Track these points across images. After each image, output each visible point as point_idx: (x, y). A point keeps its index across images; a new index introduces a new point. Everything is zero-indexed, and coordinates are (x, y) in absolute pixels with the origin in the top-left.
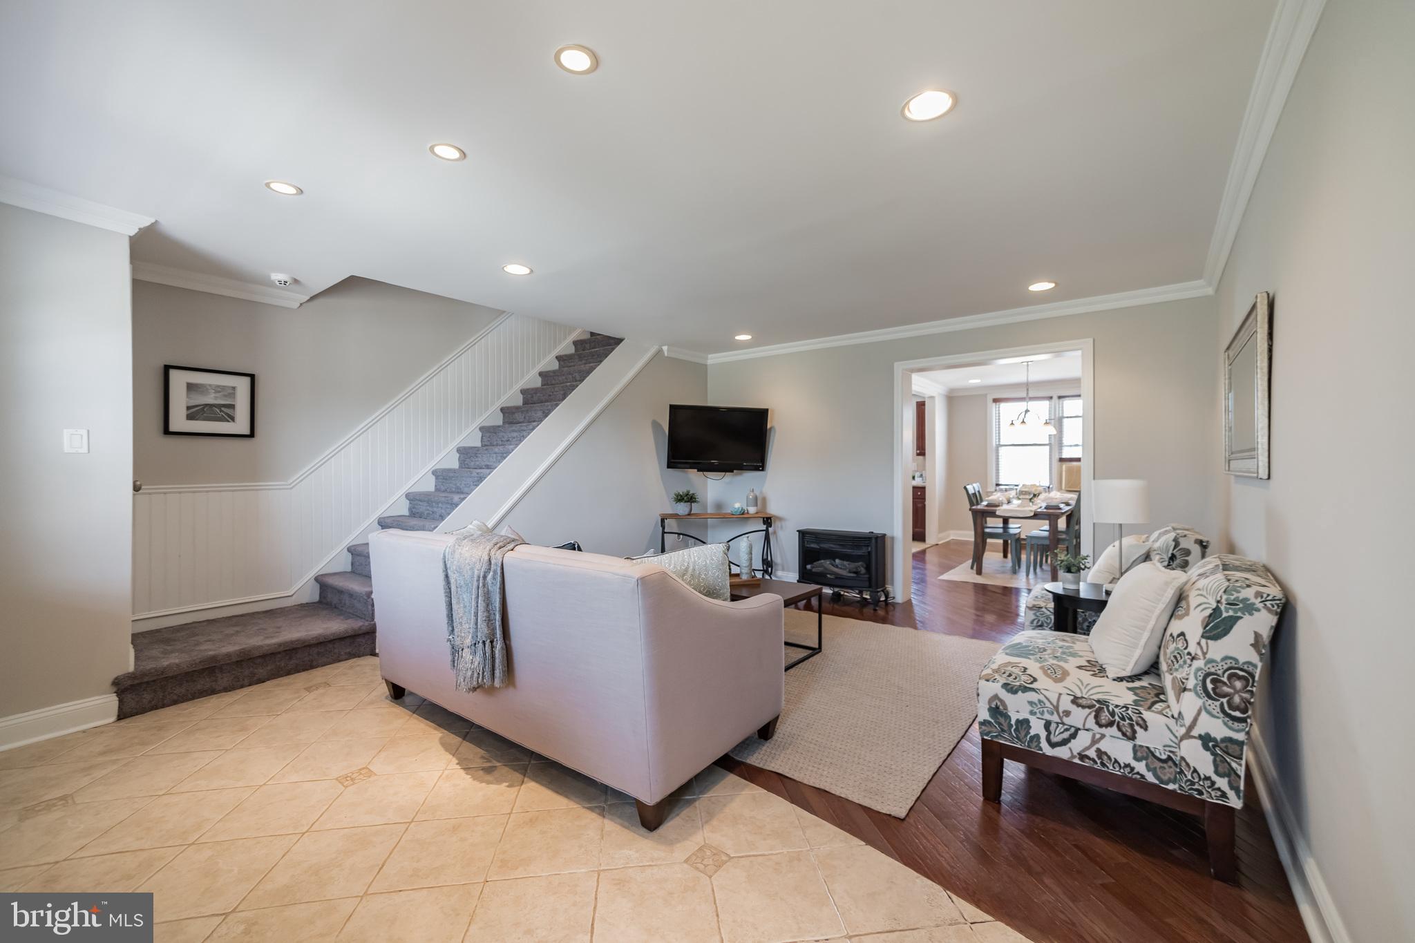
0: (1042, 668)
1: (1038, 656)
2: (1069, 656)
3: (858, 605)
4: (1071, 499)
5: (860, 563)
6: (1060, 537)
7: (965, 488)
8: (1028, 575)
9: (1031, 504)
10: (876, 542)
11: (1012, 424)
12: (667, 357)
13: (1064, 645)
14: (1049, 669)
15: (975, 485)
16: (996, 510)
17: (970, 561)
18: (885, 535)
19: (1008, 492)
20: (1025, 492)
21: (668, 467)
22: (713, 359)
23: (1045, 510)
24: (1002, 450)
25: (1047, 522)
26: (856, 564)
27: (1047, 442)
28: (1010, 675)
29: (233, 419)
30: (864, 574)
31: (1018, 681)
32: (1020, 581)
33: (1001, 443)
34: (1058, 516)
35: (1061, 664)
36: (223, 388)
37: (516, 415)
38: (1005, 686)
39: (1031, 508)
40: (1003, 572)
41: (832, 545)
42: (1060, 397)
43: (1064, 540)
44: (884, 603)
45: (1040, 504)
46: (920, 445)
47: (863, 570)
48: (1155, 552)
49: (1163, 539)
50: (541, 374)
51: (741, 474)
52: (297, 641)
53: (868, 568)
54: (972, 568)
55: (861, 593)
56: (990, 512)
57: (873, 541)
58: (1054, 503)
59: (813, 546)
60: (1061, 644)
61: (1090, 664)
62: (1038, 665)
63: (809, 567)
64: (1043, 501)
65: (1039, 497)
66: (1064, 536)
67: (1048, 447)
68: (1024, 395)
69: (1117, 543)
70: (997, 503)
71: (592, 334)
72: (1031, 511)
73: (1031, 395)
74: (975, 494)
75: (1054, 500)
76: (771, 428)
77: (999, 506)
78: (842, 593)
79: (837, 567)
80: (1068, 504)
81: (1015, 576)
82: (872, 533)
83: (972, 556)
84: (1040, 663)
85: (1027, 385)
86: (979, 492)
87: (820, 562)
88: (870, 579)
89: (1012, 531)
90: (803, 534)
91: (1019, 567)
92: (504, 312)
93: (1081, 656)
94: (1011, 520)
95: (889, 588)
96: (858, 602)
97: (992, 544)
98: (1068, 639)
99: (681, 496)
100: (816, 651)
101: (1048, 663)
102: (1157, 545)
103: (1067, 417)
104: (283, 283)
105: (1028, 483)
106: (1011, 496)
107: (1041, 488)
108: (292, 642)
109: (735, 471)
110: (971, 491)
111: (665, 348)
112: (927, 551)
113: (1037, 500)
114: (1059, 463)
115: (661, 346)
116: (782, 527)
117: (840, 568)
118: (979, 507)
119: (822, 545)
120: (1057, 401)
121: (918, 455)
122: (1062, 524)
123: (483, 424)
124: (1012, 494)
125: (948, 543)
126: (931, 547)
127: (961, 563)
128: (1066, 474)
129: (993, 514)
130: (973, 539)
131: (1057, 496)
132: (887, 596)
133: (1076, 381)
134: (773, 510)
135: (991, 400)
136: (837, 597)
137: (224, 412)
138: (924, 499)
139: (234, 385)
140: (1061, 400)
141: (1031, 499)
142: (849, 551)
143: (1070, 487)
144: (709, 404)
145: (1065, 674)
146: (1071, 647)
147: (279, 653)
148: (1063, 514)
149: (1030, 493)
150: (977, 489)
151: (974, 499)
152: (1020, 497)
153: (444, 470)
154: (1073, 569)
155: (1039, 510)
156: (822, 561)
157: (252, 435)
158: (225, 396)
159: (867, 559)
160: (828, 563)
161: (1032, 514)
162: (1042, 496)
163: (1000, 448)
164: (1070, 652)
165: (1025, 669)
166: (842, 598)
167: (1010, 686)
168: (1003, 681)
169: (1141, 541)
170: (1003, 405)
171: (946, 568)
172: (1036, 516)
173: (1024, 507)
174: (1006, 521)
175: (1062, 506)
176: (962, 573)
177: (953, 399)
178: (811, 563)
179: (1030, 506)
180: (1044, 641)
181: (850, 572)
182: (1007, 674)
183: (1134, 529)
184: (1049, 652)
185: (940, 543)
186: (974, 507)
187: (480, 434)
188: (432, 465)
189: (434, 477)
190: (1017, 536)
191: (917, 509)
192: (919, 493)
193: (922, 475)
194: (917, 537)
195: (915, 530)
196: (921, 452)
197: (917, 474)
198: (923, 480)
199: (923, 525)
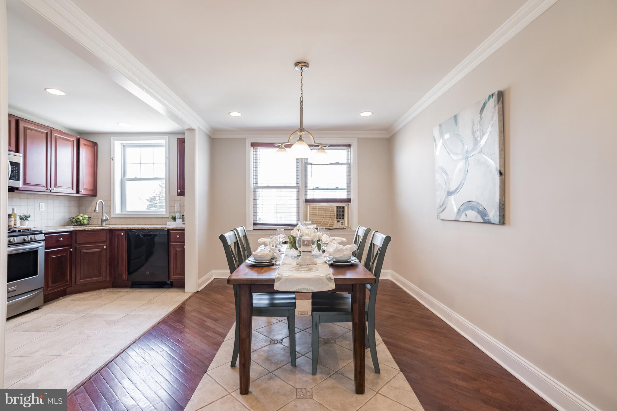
24: (260, 191)
27: (296, 185)
33: (259, 185)
46: (181, 184)
54: (233, 365)
67: (296, 190)
110: (229, 236)
114: (305, 204)
121: (179, 194)
125: (210, 287)
126: (191, 295)
128: (311, 214)
135: (250, 145)
138: (183, 242)
163: (258, 190)
170: (259, 149)
185: (200, 290)
191: (176, 254)
192: (178, 236)
193: (183, 218)
194: (166, 286)
195: (174, 277)
196: (181, 193)
197: (177, 215)
198: (183, 221)
199: (182, 272)
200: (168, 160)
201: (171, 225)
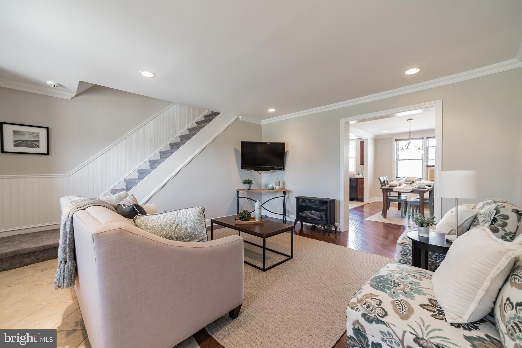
0: (393, 303)
1: (392, 290)
2: (415, 293)
3: (323, 232)
4: (432, 184)
5: (323, 213)
6: (425, 201)
7: (379, 178)
8: (409, 219)
9: (411, 186)
10: (330, 203)
11: (402, 149)
12: (242, 121)
13: (413, 281)
14: (398, 305)
15: (384, 177)
16: (393, 189)
17: (381, 212)
18: (335, 200)
19: (400, 181)
20: (408, 180)
21: (242, 169)
22: (264, 122)
23: (418, 189)
24: (399, 162)
25: (419, 194)
26: (321, 213)
27: (421, 158)
28: (368, 307)
29: (38, 147)
30: (325, 218)
31: (374, 313)
32: (405, 222)
33: (399, 159)
34: (424, 192)
35: (409, 300)
36: (33, 133)
37: (175, 146)
38: (364, 315)
39: (411, 188)
40: (397, 217)
41: (311, 204)
42: (427, 138)
43: (427, 203)
44: (334, 231)
45: (415, 186)
46: (362, 160)
47: (324, 216)
48: (481, 216)
49: (487, 207)
50: (188, 129)
51: (275, 172)
52: (47, 246)
53: (326, 216)
54: (382, 215)
55: (324, 226)
56: (390, 190)
57: (329, 203)
58: (422, 186)
59: (303, 204)
60: (411, 279)
61: (431, 303)
62: (391, 299)
63: (300, 214)
64: (417, 185)
65: (415, 183)
66: (428, 201)
67: (421, 161)
68: (408, 137)
69: (454, 209)
70: (394, 185)
71: (212, 112)
72: (410, 189)
73: (411, 137)
74: (384, 181)
75: (422, 184)
76: (287, 152)
77: (395, 187)
78: (316, 226)
79: (313, 214)
80: (430, 186)
81: (403, 219)
82: (329, 199)
83: (382, 209)
84: (392, 298)
85: (410, 133)
86: (387, 180)
87: (305, 211)
88: (327, 221)
89: (403, 198)
90: (298, 199)
91: (405, 215)
92: (172, 102)
93: (424, 294)
94: (402, 193)
95: (337, 224)
96: (323, 230)
97: (392, 203)
98: (417, 275)
99: (246, 181)
100: (291, 257)
101: (399, 299)
102: (482, 211)
103: (431, 147)
104: (52, 85)
105: (410, 176)
106: (402, 182)
107: (416, 179)
108: (44, 246)
109: (271, 170)
110: (382, 179)
111: (240, 117)
112: (364, 206)
113: (414, 184)
114: (427, 168)
115: (239, 116)
116: (291, 195)
117: (315, 215)
118: (386, 187)
119: (307, 204)
120: (426, 140)
121: (361, 164)
122: (427, 195)
123: (161, 151)
124: (402, 181)
125: (374, 203)
126: (366, 204)
127: (378, 212)
128: (430, 173)
129: (392, 190)
130: (383, 201)
131: (424, 182)
132: (336, 228)
133: (433, 130)
134: (288, 188)
135: (395, 140)
136: (314, 228)
137: (35, 143)
138: (363, 183)
139: (38, 132)
140: (428, 139)
141: (411, 184)
142: (317, 207)
143: (431, 179)
144: (263, 141)
145: (411, 311)
146: (418, 284)
147: (38, 251)
148: (427, 191)
149: (410, 181)
150: (385, 179)
151: (383, 183)
152: (405, 183)
153: (142, 170)
154: (425, 225)
155: (415, 189)
156: (307, 211)
157: (48, 154)
158: (34, 136)
159: (326, 211)
160: (309, 212)
161: (411, 191)
162: (416, 182)
163: (398, 161)
164: (417, 289)
165: (381, 302)
166: (316, 228)
167: (367, 317)
168: (363, 311)
169: (471, 208)
170: (400, 142)
171: (371, 214)
172: (413, 191)
173: (407, 187)
174: (400, 194)
175: (427, 187)
176: (378, 217)
177: (377, 140)
178: (302, 212)
179: (410, 187)
180: (400, 275)
181: (318, 217)
182: (367, 305)
183: (465, 201)
184: (401, 287)
185: (370, 203)
186: (383, 187)
187: (160, 155)
188: (137, 167)
189: (138, 173)
190: (405, 200)
191: (360, 188)
192: (361, 181)
193: (362, 173)
194: (355, 200)
195: (359, 197)
196: (362, 163)
197: (360, 173)
198: (363, 175)
199: (363, 195)
200: (356, 150)
201: (357, 176)
